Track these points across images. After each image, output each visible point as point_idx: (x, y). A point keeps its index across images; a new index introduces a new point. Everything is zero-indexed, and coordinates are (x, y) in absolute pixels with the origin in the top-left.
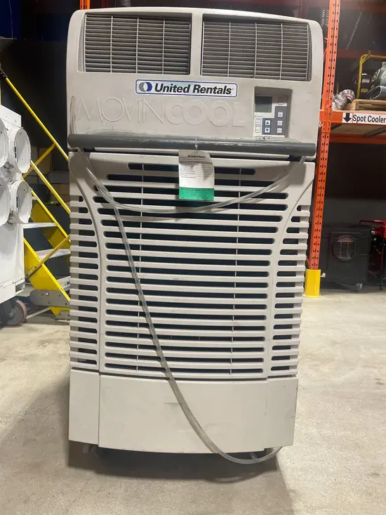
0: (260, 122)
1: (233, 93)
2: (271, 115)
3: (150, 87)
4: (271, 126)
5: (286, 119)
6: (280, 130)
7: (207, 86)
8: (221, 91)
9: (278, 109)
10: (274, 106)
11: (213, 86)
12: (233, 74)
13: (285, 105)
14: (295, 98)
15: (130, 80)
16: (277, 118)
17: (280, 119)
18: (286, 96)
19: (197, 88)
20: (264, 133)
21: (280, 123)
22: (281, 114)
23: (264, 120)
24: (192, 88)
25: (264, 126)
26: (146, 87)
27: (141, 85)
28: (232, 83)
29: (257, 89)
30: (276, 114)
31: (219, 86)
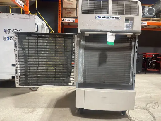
0: (126, 26)
1: (120, 18)
2: (129, 24)
3: (99, 17)
4: (129, 27)
5: (133, 25)
6: (131, 27)
7: (113, 17)
8: (117, 18)
9: (130, 22)
10: (129, 21)
11: (115, 17)
12: (119, 14)
13: (132, 21)
14: (135, 20)
15: (94, 16)
16: (130, 24)
17: (131, 25)
18: (133, 19)
19: (111, 17)
20: (127, 28)
21: (131, 26)
22: (131, 24)
23: (127, 25)
24: (109, 18)
25: (127, 26)
26: (98, 17)
27: (97, 17)
28: (119, 16)
29: (126, 18)
30: (130, 23)
31: (116, 17)
